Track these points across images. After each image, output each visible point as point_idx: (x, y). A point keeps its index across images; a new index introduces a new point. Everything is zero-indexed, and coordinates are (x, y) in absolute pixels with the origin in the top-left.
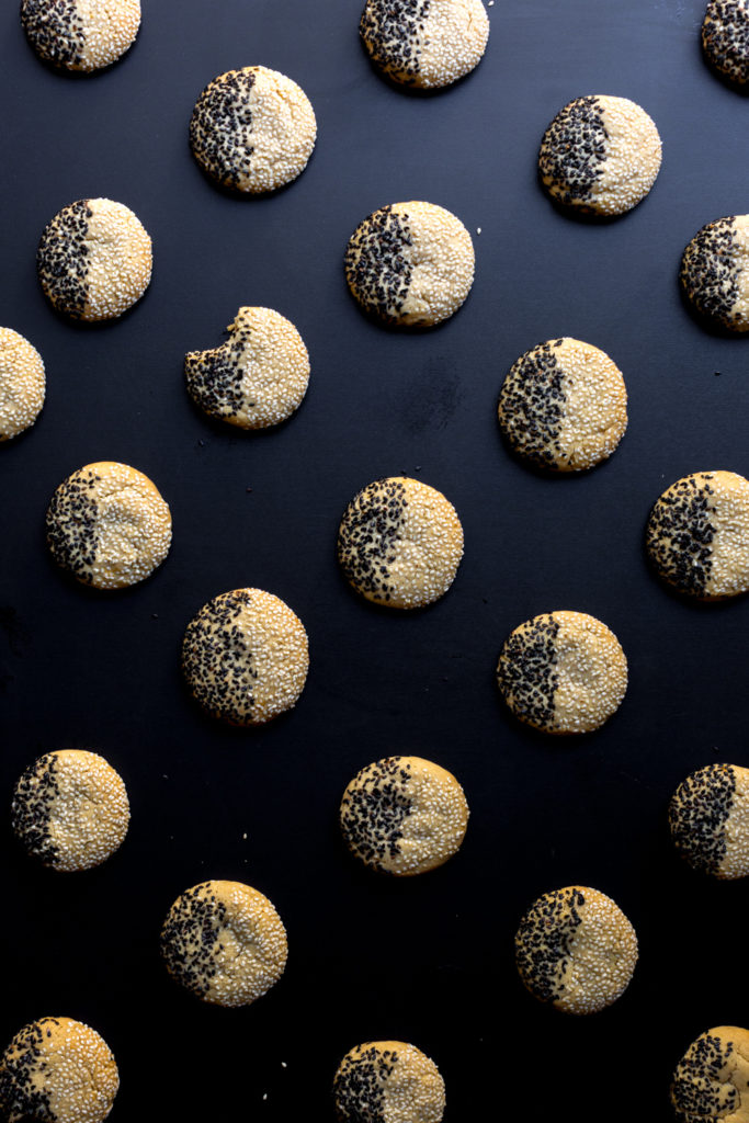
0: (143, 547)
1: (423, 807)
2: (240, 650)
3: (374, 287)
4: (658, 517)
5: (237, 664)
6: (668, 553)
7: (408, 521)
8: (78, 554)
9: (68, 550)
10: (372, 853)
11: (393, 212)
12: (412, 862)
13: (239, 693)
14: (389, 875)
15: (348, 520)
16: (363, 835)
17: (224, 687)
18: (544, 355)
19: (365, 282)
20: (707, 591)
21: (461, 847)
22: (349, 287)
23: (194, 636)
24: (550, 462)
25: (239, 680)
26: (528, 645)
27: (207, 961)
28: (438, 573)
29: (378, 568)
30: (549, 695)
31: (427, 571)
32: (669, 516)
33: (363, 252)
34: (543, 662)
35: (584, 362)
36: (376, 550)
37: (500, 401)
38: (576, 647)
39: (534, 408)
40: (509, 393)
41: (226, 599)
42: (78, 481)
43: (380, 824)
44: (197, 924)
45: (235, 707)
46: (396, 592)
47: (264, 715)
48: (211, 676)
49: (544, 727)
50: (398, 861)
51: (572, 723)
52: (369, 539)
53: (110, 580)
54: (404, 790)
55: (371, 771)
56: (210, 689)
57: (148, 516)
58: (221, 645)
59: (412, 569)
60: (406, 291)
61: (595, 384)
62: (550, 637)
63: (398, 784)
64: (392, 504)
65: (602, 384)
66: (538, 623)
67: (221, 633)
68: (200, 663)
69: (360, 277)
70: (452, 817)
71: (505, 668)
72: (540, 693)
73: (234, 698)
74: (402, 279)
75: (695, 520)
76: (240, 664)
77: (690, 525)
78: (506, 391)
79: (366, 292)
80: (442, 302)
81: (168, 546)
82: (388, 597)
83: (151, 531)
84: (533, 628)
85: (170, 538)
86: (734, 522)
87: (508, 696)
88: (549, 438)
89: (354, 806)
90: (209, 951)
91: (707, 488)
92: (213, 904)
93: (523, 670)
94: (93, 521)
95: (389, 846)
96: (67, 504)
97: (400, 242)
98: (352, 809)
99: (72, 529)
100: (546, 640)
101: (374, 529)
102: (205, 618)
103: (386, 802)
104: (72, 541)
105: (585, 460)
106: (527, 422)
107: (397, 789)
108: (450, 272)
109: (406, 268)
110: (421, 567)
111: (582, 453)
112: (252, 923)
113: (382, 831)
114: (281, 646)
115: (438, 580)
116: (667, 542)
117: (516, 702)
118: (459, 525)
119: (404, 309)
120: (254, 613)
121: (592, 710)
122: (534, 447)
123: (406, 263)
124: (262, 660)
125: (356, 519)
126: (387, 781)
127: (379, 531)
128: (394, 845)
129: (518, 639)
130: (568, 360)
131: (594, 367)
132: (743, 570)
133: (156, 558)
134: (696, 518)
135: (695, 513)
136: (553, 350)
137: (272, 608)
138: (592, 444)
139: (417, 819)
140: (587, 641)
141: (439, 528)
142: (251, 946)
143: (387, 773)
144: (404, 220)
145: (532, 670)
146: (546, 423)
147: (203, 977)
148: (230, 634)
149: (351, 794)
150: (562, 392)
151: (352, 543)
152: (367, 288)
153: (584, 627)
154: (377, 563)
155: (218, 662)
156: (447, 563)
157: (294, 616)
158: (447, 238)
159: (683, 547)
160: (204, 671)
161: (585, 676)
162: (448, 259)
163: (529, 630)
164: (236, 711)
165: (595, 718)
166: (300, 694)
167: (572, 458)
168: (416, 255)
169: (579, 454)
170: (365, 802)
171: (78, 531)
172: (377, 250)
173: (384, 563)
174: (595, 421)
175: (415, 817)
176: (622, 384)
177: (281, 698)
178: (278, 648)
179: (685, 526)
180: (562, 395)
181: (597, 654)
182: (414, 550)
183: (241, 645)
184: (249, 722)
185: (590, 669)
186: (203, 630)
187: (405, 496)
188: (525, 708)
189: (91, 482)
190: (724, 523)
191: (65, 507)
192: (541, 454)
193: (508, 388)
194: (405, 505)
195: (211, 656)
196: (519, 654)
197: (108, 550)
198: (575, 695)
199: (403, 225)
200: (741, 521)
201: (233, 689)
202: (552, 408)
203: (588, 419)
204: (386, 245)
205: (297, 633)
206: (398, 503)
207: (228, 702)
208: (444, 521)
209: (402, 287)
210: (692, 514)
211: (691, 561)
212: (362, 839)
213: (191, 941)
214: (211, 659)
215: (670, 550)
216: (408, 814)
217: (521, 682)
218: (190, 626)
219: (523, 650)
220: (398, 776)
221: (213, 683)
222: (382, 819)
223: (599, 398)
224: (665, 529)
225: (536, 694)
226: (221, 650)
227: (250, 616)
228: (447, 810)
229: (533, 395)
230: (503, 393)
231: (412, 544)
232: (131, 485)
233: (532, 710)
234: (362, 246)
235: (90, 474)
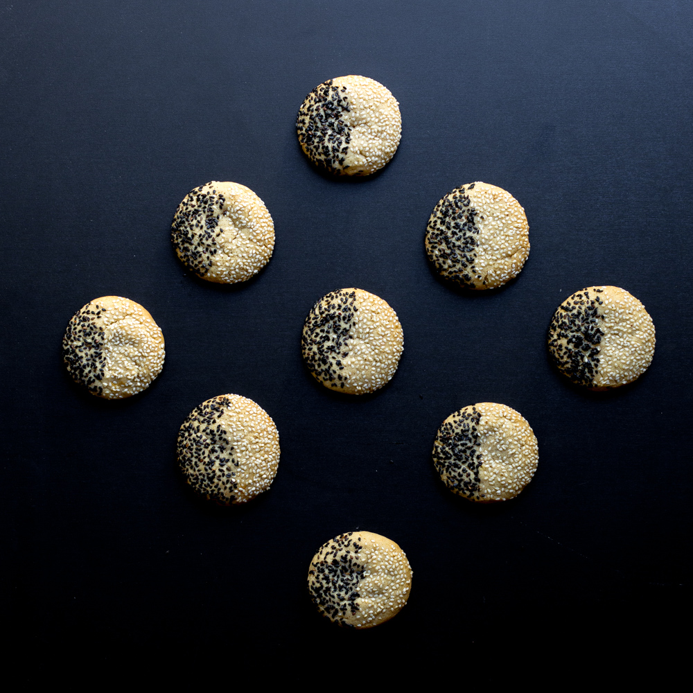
0: (142, 364)
1: (374, 571)
2: (224, 444)
3: (321, 146)
4: (558, 322)
5: (222, 456)
6: (564, 350)
7: (358, 324)
8: (90, 372)
9: (81, 369)
10: (336, 612)
11: (334, 85)
12: (369, 616)
13: (224, 479)
14: (352, 628)
15: (310, 323)
16: (328, 598)
17: (212, 475)
18: (460, 196)
19: (313, 142)
20: (595, 382)
21: (408, 601)
22: (301, 146)
23: (187, 434)
24: (469, 283)
25: (224, 468)
26: (456, 431)
27: (210, 242)
28: (383, 365)
29: (334, 362)
30: (475, 471)
31: (374, 363)
32: (566, 321)
33: (310, 118)
34: (469, 445)
35: (492, 201)
36: (333, 347)
37: (426, 235)
38: (495, 431)
39: (453, 240)
40: (434, 229)
41: (211, 403)
42: (88, 313)
43: (341, 588)
44: (202, 212)
45: (222, 491)
46: (349, 381)
47: (245, 497)
48: (201, 466)
49: (472, 497)
50: (358, 617)
51: (494, 493)
52: (327, 338)
53: (117, 392)
54: (357, 558)
55: (329, 546)
56: (200, 477)
57: (146, 339)
58: (209, 441)
59: (362, 362)
60: (346, 148)
61: (502, 218)
62: (474, 424)
63: (353, 554)
64: (345, 310)
65: (507, 218)
66: (464, 413)
67: (208, 431)
68: (192, 456)
69: (309, 139)
70: (398, 577)
71: (439, 450)
72: (467, 469)
73: (220, 483)
74: (343, 139)
75: (586, 325)
76: (224, 455)
77: (583, 329)
78: (431, 227)
79: (314, 150)
80: (376, 156)
81: (163, 362)
82: (343, 385)
83: (149, 351)
84: (460, 418)
85: (164, 356)
86: (619, 327)
87: (442, 473)
88: (467, 263)
89: (318, 575)
90: (212, 234)
91: (598, 299)
92: (214, 196)
93: (453, 452)
94: (102, 344)
95: (349, 605)
96: (80, 331)
97: (340, 109)
98: (317, 578)
99: (84, 352)
100: (471, 427)
101: (331, 330)
102: (195, 419)
103: (344, 570)
104: (85, 362)
105: (496, 280)
106: (448, 251)
107: (352, 558)
108: (382, 132)
109: (346, 130)
110: (369, 361)
111: (494, 275)
112: (246, 210)
113: (343, 594)
114: (257, 440)
115: (383, 371)
116: (564, 342)
117: (449, 478)
118: (400, 326)
119: (346, 162)
120: (234, 414)
121: (510, 481)
122: (455, 271)
123: (346, 126)
124: (242, 451)
125: (316, 322)
126: (343, 553)
127: (335, 332)
128: (353, 604)
129: (449, 427)
130: (480, 200)
131: (501, 205)
132: (624, 367)
133: (153, 372)
134: (588, 323)
135: (588, 319)
136: (467, 193)
137: (248, 410)
138: (501, 267)
139: (370, 581)
140: (504, 426)
141: (383, 329)
142: (246, 230)
143: (343, 546)
144: (343, 91)
145: (460, 451)
146: (463, 251)
147: (207, 255)
148: (215, 432)
149: (315, 566)
150: (476, 226)
151: (313, 342)
152: (315, 147)
153: (501, 415)
154: (334, 358)
155: (206, 455)
156: (390, 357)
157: (267, 415)
158: (378, 104)
159: (576, 346)
160: (196, 463)
161: (504, 454)
162: (379, 121)
163: (457, 419)
164: (222, 494)
165: (513, 488)
166: (274, 478)
167: (486, 278)
168: (354, 119)
169: (491, 275)
170: (327, 571)
171: (89, 353)
172: (322, 116)
173: (339, 358)
174: (503, 249)
175: (368, 579)
176: (524, 217)
177: (259, 482)
178: (254, 442)
179: (579, 330)
180: (476, 229)
181: (512, 436)
182: (363, 347)
183: (225, 440)
184: (234, 503)
185: (507, 449)
186: (193, 429)
187: (355, 303)
188: (456, 482)
189: (99, 313)
190: (610, 328)
191: (78, 334)
192: (461, 277)
193: (432, 224)
194: (356, 310)
195: (201, 450)
196: (450, 438)
197: (114, 368)
198: (495, 470)
199: (342, 95)
200: (624, 327)
201: (220, 476)
202: (468, 240)
203: (497, 247)
204: (329, 112)
205: (269, 429)
206: (350, 309)
207: (216, 487)
208: (388, 323)
209: (344, 145)
210: (585, 320)
211: (582, 357)
212: (327, 602)
213: (197, 226)
214: (201, 453)
215: (566, 348)
216: (363, 577)
217: (452, 461)
218: (182, 427)
219: (453, 435)
220: (352, 548)
221: (203, 471)
222: (342, 584)
223: (505, 229)
224: (563, 332)
225: (464, 471)
226: (208, 445)
227: (231, 416)
228: (393, 572)
229: (453, 229)
230: (428, 229)
231: (362, 342)
232: (131, 315)
233: (462, 484)
234: (310, 113)
235: (97, 307)
